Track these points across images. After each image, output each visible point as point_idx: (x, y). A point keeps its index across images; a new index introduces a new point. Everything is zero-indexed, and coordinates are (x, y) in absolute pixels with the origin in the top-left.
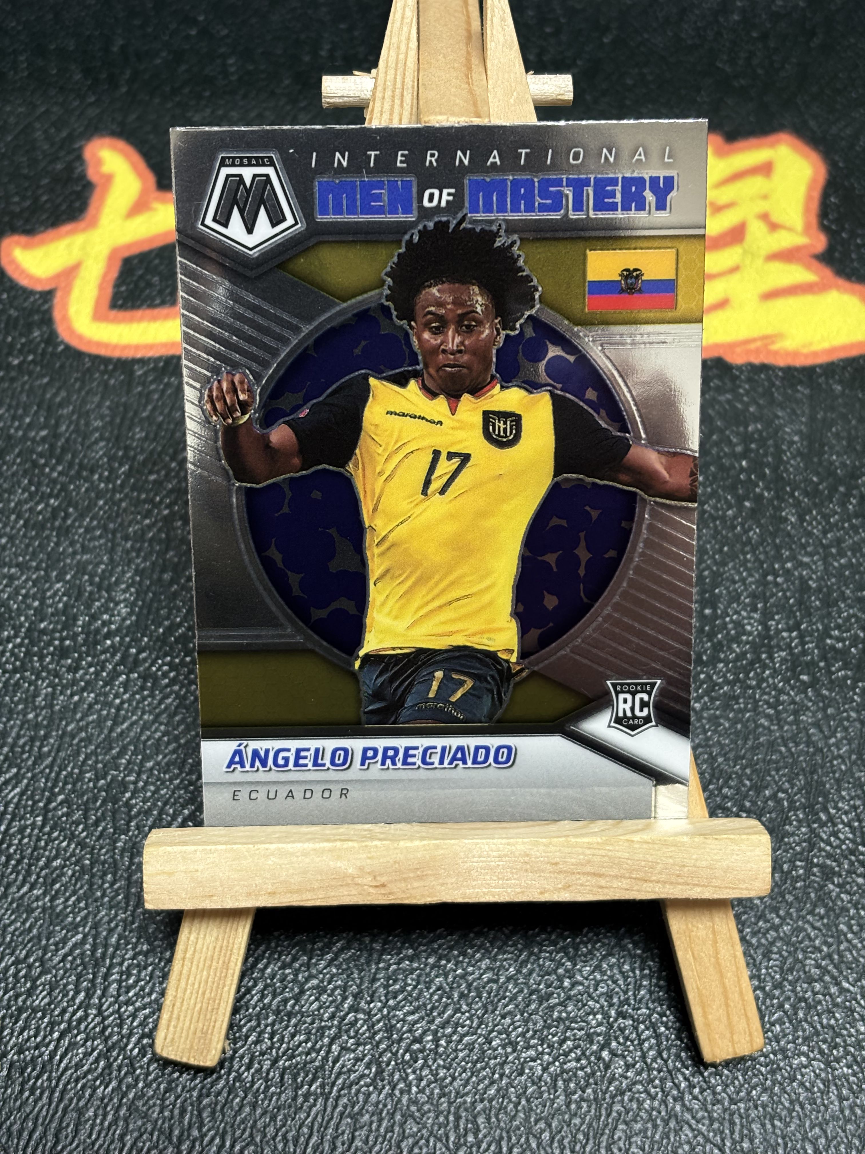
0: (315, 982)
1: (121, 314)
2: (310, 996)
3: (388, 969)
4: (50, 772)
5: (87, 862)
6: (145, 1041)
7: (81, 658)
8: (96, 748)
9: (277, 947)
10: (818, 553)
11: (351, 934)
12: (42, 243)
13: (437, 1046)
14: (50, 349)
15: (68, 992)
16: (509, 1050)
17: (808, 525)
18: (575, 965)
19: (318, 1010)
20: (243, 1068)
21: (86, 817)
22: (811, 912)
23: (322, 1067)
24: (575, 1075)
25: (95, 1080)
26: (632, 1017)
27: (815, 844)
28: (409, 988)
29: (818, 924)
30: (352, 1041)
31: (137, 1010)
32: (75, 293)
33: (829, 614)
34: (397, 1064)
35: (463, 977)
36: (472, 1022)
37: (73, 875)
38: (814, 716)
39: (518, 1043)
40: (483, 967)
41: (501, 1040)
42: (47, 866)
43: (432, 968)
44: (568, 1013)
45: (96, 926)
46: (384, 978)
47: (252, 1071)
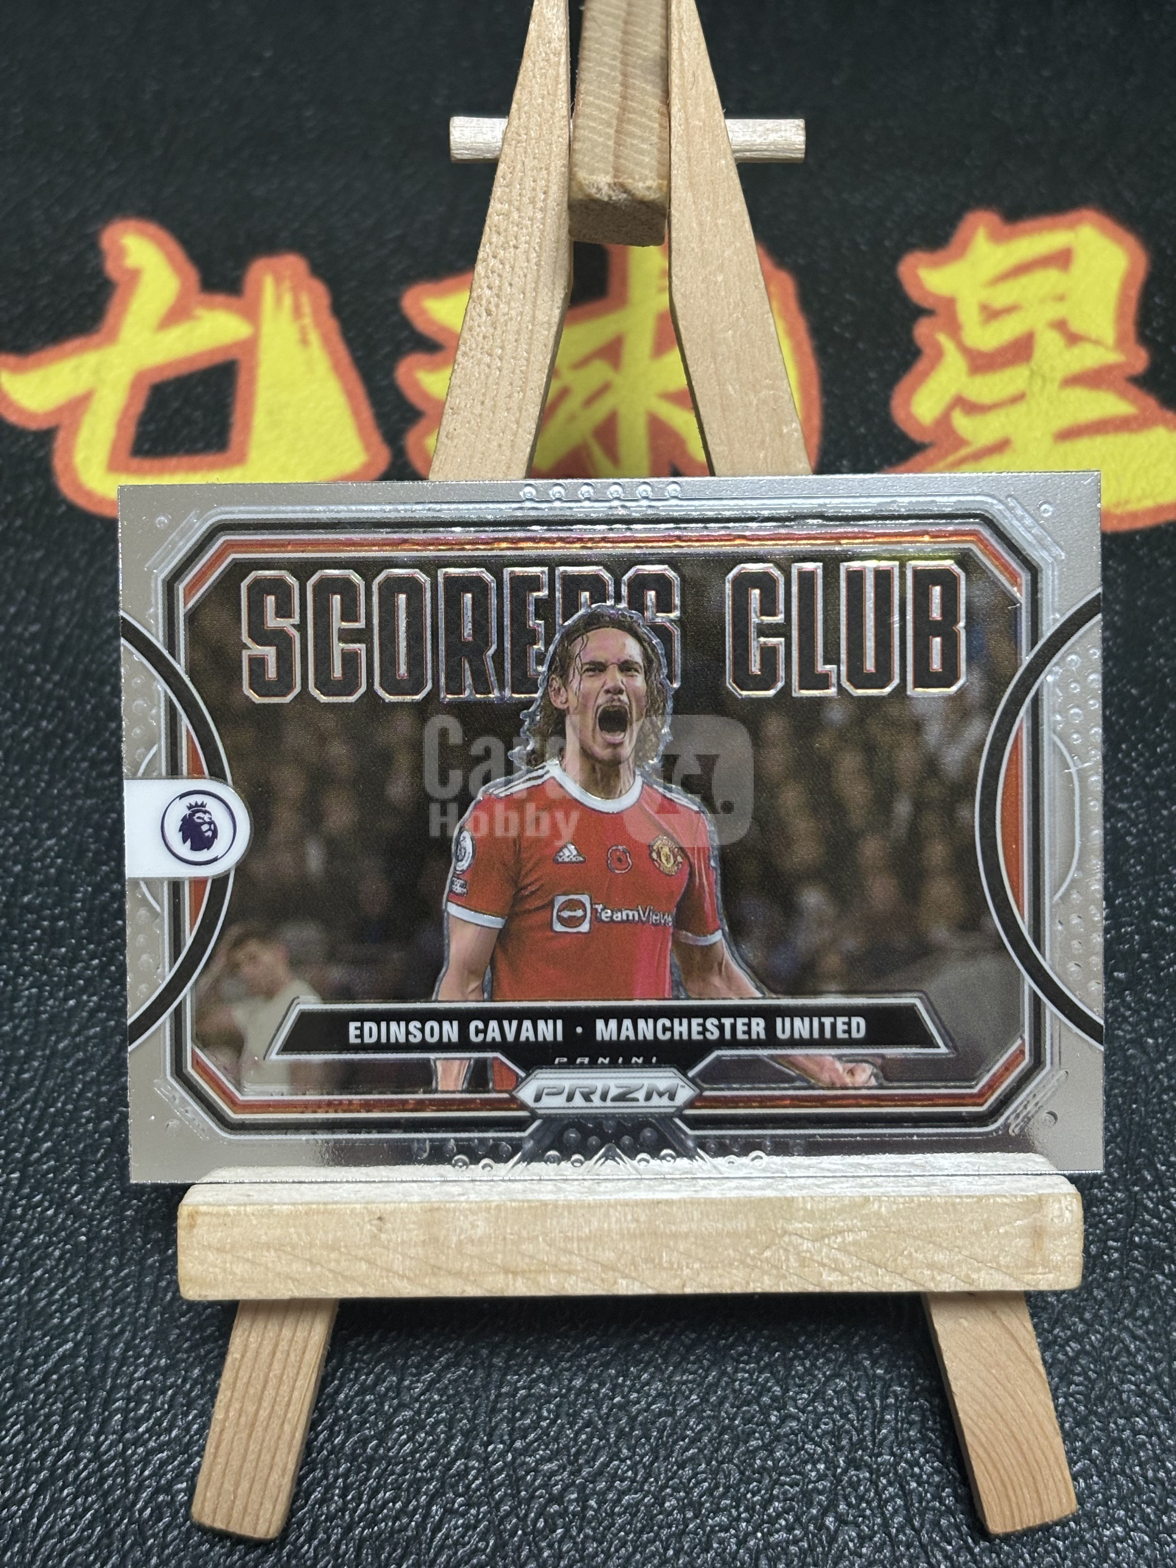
0: (408, 1413)
1: (147, 463)
2: (401, 1434)
3: (514, 1396)
4: (32, 1110)
5: (83, 1238)
6: (161, 1498)
7: (80, 946)
8: (98, 1075)
9: (352, 1363)
10: (1140, 798)
11: (462, 1344)
12: (39, 365)
13: (585, 1508)
14: (47, 511)
15: (51, 1426)
16: (690, 1515)
17: (1124, 757)
18: (787, 1390)
19: (412, 1453)
20: (302, 1539)
21: (82, 1172)
22: (1130, 1315)
23: (416, 1538)
24: (785, 1551)
25: (88, 1556)
26: (869, 1467)
27: (1135, 1216)
28: (544, 1424)
29: (1140, 1332)
30: (460, 1500)
31: (151, 1452)
32: (84, 434)
33: (1156, 883)
34: (525, 1534)
35: (621, 1407)
36: (636, 1474)
37: (61, 1257)
38: (1134, 1031)
39: (702, 1504)
40: (653, 1393)
41: (678, 1500)
42: (25, 1242)
43: (578, 1395)
44: (776, 1461)
45: (92, 1330)
46: (508, 1408)
47: (316, 1542)
